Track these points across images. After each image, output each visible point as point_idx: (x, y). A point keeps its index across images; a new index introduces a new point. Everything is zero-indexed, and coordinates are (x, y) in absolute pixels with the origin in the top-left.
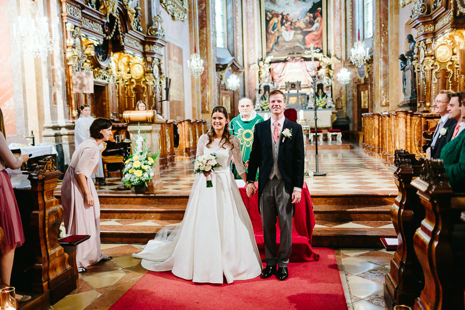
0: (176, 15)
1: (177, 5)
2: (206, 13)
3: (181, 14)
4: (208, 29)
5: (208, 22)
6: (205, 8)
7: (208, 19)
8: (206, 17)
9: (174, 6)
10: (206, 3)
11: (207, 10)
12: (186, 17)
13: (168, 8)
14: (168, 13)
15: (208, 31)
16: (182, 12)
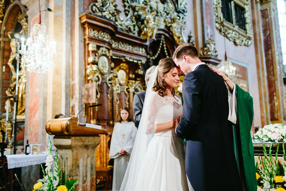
0: (238, 41)
1: (239, 34)
2: (270, 38)
3: (244, 40)
4: (273, 50)
5: (272, 45)
6: (269, 34)
7: (272, 42)
8: (270, 41)
9: (235, 34)
10: (269, 31)
11: (271, 35)
12: (251, 42)
13: (229, 36)
14: (230, 40)
15: (273, 52)
16: (245, 39)
